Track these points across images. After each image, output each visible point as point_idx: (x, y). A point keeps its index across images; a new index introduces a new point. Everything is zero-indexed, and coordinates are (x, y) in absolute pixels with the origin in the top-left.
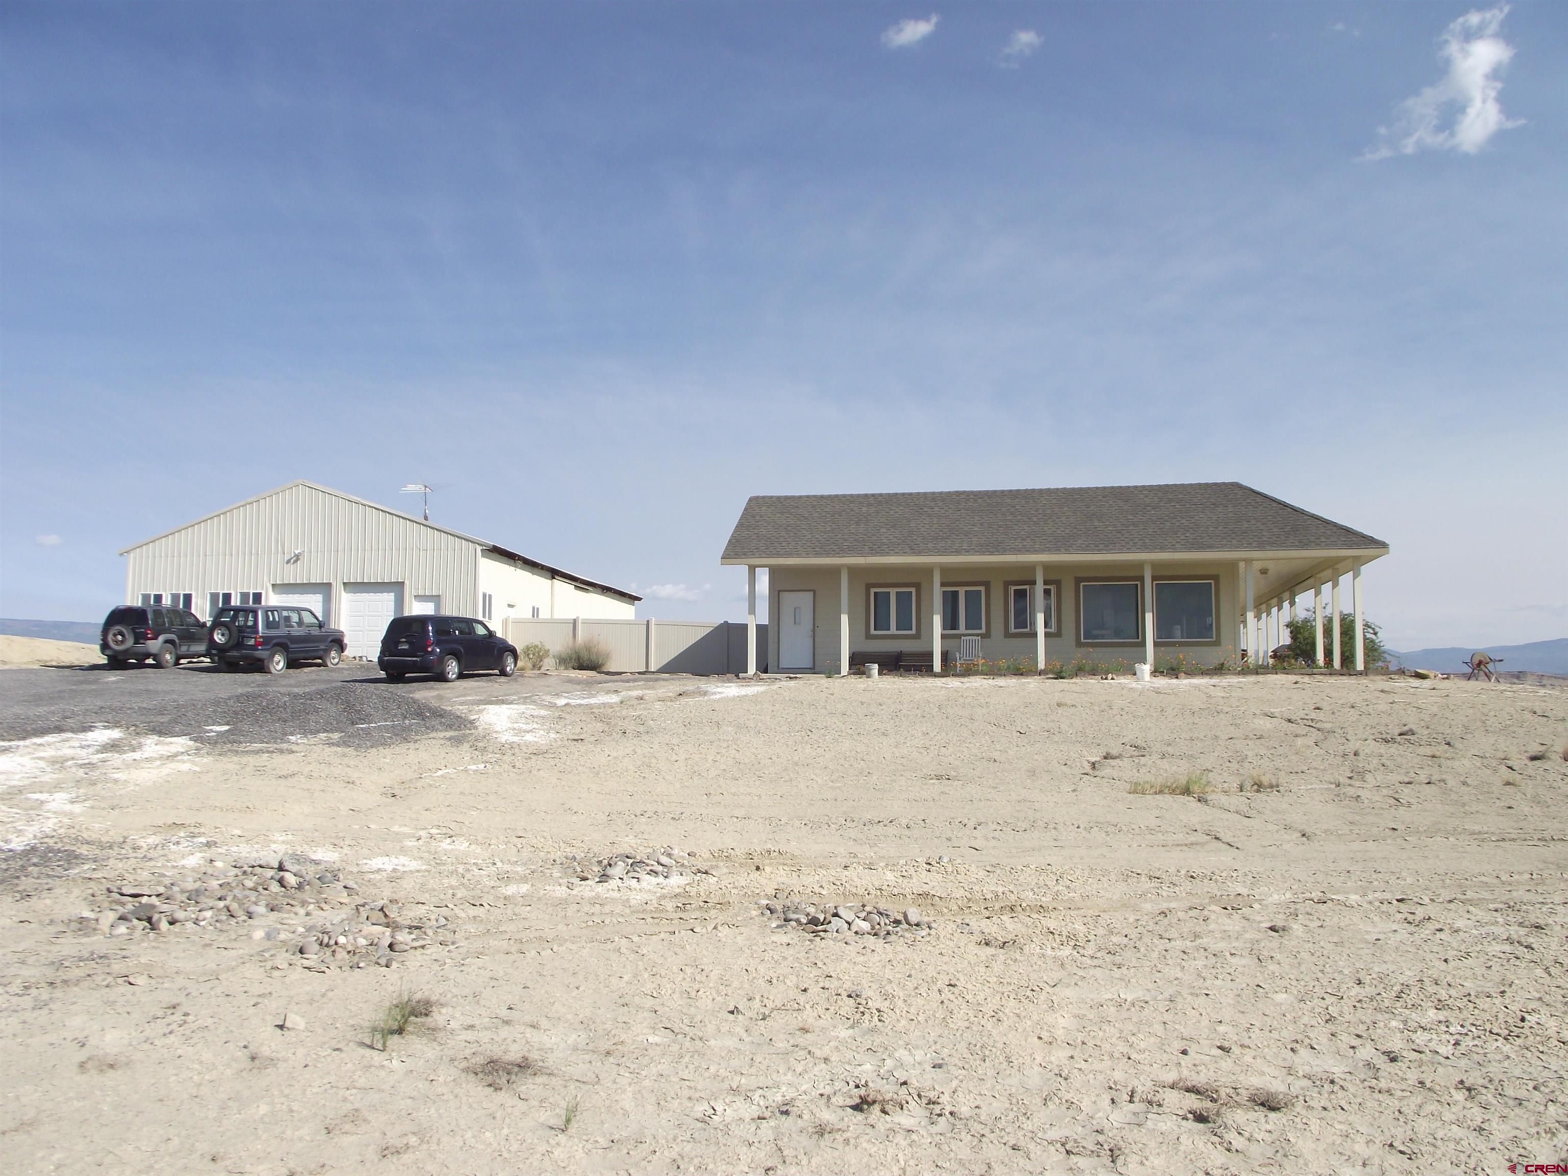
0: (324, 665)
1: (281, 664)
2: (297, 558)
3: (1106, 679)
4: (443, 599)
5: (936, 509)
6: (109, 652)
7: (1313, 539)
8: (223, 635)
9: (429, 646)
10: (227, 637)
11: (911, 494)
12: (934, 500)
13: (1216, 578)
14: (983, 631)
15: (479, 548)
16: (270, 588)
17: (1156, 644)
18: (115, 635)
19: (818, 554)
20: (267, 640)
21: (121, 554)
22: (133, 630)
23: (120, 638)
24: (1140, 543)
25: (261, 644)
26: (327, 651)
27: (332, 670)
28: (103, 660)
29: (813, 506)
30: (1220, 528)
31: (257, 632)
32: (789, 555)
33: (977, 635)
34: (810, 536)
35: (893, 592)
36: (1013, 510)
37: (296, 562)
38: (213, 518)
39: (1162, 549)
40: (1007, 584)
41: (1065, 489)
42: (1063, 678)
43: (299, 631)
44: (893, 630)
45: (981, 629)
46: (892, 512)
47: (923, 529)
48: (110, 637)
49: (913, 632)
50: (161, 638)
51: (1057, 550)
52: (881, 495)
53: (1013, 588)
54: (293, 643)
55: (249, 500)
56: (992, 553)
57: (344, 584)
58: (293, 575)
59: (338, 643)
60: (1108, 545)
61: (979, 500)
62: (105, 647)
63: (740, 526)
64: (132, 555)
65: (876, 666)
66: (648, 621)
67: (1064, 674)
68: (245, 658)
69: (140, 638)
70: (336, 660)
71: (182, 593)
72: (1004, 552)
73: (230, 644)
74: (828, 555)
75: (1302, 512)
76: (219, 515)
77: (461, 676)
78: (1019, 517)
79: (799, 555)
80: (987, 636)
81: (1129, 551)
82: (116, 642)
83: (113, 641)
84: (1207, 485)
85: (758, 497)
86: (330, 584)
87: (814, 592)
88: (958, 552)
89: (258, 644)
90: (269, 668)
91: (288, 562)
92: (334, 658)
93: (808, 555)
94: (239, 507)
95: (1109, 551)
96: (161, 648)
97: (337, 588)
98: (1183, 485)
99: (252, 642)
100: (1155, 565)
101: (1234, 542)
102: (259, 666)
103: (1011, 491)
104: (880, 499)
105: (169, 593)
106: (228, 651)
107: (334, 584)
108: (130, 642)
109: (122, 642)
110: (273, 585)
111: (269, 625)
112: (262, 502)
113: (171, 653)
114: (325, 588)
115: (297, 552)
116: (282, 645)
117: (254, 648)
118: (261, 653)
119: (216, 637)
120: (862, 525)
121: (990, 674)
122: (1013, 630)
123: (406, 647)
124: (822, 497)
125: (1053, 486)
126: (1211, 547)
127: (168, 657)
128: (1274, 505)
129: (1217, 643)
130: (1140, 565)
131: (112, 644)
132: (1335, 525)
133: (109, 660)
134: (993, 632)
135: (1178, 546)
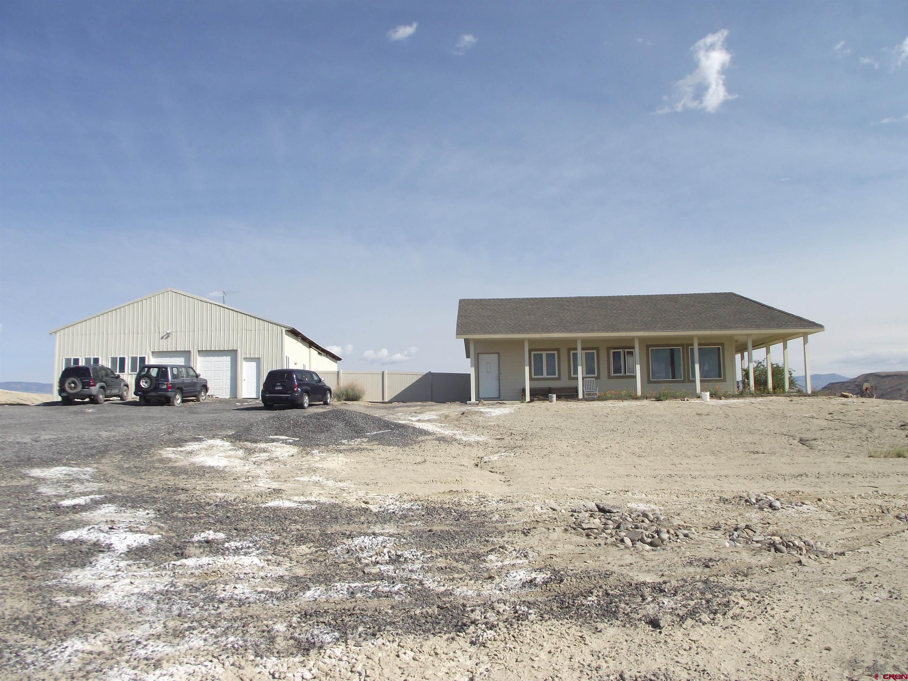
0: (198, 400)
1: (179, 401)
2: (168, 335)
3: (684, 400)
4: (262, 360)
5: (571, 307)
6: (64, 394)
7: (783, 323)
8: (146, 383)
9: (295, 387)
10: (149, 384)
11: (553, 298)
12: (568, 301)
13: (722, 344)
14: (596, 375)
15: (284, 330)
16: (151, 354)
17: (701, 381)
18: (70, 384)
19: (512, 332)
20: (173, 386)
21: (51, 334)
22: (81, 380)
23: (73, 385)
24: (692, 325)
25: (170, 388)
26: (200, 392)
27: (202, 403)
28: (59, 399)
29: (499, 305)
30: (732, 317)
31: (168, 381)
32: (495, 332)
33: (593, 377)
34: (503, 322)
35: (544, 354)
36: (614, 307)
37: (167, 338)
38: (112, 311)
39: (705, 329)
40: (609, 349)
41: (639, 296)
42: (661, 400)
43: (188, 380)
44: (545, 375)
45: (595, 374)
46: (546, 309)
47: (568, 318)
48: (66, 385)
49: (557, 376)
50: (98, 385)
51: (648, 330)
52: (536, 299)
53: (612, 351)
54: (185, 387)
55: (136, 300)
56: (612, 331)
57: (199, 351)
58: (166, 346)
59: (205, 387)
60: (675, 327)
61: (594, 302)
62: (62, 390)
63: (459, 316)
64: (58, 334)
65: (555, 396)
66: (383, 372)
67: (662, 398)
68: (160, 396)
69: (86, 385)
70: (204, 397)
71: (92, 357)
72: (618, 330)
73: (151, 388)
74: (519, 332)
75: (773, 309)
76: (116, 310)
77: (310, 405)
78: (620, 311)
79: (501, 333)
80: (598, 378)
81: (688, 330)
82: (71, 388)
83: (69, 387)
84: (716, 294)
85: (464, 300)
86: (189, 352)
87: (499, 353)
88: (593, 331)
89: (168, 388)
90: (173, 403)
91: (162, 338)
92: (203, 396)
93: (507, 333)
94: (129, 305)
95: (676, 330)
96: (98, 391)
97: (194, 354)
98: (704, 294)
99: (165, 387)
100: (699, 338)
101: (743, 325)
102: (167, 401)
103: (610, 297)
104: (536, 301)
105: (83, 357)
106: (149, 392)
107: (192, 352)
108: (79, 388)
109: (75, 388)
110: (152, 352)
111: (174, 377)
112: (144, 301)
113: (102, 395)
114: (187, 354)
115: (168, 332)
116: (180, 389)
117: (166, 390)
118: (170, 394)
119: (141, 384)
120: (532, 316)
121: (621, 399)
122: (612, 374)
123: (281, 388)
124: (502, 299)
125: (632, 294)
126: (730, 328)
127: (101, 396)
128: (757, 305)
129: (724, 380)
130: (691, 338)
131: (68, 389)
132: (793, 316)
133: (62, 399)
134: (601, 376)
135: (713, 327)
